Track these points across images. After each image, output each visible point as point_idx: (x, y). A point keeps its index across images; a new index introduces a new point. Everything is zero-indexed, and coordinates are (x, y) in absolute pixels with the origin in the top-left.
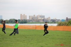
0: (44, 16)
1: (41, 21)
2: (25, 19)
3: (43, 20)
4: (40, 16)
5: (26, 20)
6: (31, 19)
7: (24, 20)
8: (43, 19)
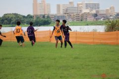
0: (96, 6)
1: (89, 19)
2: (46, 13)
3: (96, 15)
4: (87, 6)
5: (48, 17)
6: (62, 13)
7: (44, 17)
8: (94, 12)
